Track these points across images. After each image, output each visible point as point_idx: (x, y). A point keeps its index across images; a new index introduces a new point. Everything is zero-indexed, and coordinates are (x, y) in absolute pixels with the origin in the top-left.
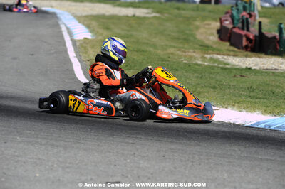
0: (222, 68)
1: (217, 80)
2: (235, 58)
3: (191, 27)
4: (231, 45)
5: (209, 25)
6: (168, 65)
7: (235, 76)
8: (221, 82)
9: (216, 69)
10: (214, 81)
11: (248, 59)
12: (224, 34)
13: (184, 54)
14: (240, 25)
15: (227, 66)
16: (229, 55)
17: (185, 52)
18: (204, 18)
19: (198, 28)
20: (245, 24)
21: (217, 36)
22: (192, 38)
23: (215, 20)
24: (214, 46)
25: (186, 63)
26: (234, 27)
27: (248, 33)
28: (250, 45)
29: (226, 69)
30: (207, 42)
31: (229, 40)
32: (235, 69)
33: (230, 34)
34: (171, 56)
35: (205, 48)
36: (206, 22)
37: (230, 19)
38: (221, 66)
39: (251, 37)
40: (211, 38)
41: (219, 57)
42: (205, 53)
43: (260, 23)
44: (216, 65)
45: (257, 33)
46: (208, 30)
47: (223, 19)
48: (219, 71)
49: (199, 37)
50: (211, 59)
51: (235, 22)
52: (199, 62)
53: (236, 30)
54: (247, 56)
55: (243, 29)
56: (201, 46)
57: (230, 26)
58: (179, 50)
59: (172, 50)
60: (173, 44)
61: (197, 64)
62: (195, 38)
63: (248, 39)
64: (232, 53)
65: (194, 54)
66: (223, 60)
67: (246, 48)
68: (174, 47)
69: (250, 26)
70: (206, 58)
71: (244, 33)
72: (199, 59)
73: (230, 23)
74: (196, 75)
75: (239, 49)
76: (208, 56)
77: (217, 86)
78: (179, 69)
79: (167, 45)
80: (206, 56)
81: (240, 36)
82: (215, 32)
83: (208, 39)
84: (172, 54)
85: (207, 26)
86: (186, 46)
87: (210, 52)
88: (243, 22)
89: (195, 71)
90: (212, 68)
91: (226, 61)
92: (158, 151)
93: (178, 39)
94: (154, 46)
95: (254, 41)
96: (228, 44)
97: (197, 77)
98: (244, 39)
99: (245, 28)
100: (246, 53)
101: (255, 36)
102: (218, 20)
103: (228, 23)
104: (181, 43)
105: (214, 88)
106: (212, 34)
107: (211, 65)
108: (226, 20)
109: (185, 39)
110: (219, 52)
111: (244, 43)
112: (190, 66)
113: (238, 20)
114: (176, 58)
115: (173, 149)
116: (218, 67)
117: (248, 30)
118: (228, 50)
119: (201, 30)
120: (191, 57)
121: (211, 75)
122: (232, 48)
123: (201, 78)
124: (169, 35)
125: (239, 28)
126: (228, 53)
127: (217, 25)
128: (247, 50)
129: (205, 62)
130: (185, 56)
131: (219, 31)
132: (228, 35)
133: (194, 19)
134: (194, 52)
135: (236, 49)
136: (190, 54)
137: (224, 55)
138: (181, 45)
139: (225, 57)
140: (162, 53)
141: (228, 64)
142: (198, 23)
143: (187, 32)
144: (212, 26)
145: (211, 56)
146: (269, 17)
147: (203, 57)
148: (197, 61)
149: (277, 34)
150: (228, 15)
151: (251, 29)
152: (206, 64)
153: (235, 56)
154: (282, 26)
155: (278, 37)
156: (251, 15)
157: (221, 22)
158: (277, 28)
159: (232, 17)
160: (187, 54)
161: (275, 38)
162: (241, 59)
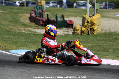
0: (34, 34)
1: (33, 40)
2: (38, 30)
3: (18, 16)
4: (36, 24)
6: (11, 33)
7: (40, 38)
8: (35, 40)
9: (31, 34)
10: (32, 40)
12: (32, 19)
13: (16, 28)
14: (39, 15)
16: (35, 28)
17: (17, 27)
18: (23, 13)
19: (20, 17)
20: (41, 15)
21: (29, 20)
22: (18, 21)
23: (27, 13)
24: (29, 25)
25: (18, 32)
26: (36, 16)
27: (43, 19)
28: (44, 24)
29: (35, 34)
32: (39, 34)
34: (11, 29)
35: (25, 25)
36: (24, 14)
37: (34, 13)
38: (33, 33)
39: (44, 20)
40: (27, 21)
41: (32, 29)
42: (26, 28)
43: (48, 15)
44: (31, 33)
45: (46, 18)
46: (25, 18)
47: (31, 13)
48: (33, 35)
49: (22, 21)
50: (29, 30)
51: (37, 14)
52: (24, 32)
53: (37, 18)
55: (40, 17)
56: (23, 25)
57: (35, 16)
58: (14, 27)
59: (11, 27)
60: (11, 24)
61: (23, 33)
62: (20, 21)
63: (43, 21)
64: (37, 27)
65: (21, 28)
67: (42, 25)
68: (12, 25)
69: (43, 16)
70: (26, 30)
71: (41, 19)
72: (23, 30)
73: (34, 15)
74: (24, 37)
75: (39, 25)
76: (27, 29)
77: (34, 42)
78: (16, 35)
79: (8, 25)
80: (26, 29)
81: (39, 20)
83: (25, 22)
84: (12, 28)
85: (24, 16)
86: (17, 25)
87: (28, 27)
88: (40, 14)
89: (23, 36)
90: (30, 34)
91: (35, 31)
93: (13, 22)
94: (4, 25)
95: (45, 22)
96: (34, 23)
97: (24, 39)
98: (41, 21)
100: (43, 27)
101: (46, 20)
102: (29, 13)
103: (33, 15)
104: (15, 23)
105: (33, 43)
106: (27, 19)
107: (29, 33)
108: (33, 13)
109: (16, 22)
110: (31, 27)
111: (41, 23)
112: (20, 33)
113: (38, 13)
114: (14, 30)
115: (21, 71)
116: (32, 34)
117: (42, 18)
118: (35, 26)
119: (22, 18)
120: (20, 30)
121: (30, 37)
122: (36, 25)
123: (26, 39)
124: (9, 20)
125: (38, 17)
126: (35, 27)
127: (29, 15)
128: (42, 26)
129: (26, 31)
130: (17, 29)
131: (30, 18)
132: (34, 20)
133: (19, 13)
134: (21, 27)
135: (38, 26)
136: (19, 28)
138: (15, 25)
139: (34, 29)
140: (7, 28)
141: (36, 32)
142: (20, 15)
143: (16, 19)
144: (26, 16)
145: (28, 29)
146: (50, 12)
147: (25, 29)
148: (22, 31)
149: (55, 19)
150: (33, 11)
151: (44, 17)
152: (27, 32)
153: (38, 28)
154: (57, 16)
155: (55, 20)
156: (43, 11)
157: (31, 14)
158: (55, 17)
159: (35, 12)
160: (18, 28)
161: (54, 21)
162: (41, 30)
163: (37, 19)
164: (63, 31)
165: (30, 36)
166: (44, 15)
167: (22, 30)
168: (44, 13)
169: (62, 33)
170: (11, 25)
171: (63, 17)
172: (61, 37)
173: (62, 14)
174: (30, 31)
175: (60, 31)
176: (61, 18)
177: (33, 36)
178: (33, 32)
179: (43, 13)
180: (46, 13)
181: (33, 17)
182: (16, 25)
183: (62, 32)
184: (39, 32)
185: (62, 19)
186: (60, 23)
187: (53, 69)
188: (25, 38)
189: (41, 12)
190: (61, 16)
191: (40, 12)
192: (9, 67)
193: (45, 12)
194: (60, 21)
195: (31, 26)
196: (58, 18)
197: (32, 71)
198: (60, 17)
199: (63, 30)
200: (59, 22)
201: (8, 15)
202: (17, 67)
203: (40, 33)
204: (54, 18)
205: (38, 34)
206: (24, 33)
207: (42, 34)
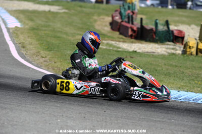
0: (116, 51)
2: (124, 44)
3: (91, 20)
4: (121, 34)
5: (103, 19)
9: (112, 51)
11: (134, 44)
12: (114, 25)
14: (126, 20)
15: (119, 50)
16: (119, 41)
18: (99, 15)
19: (95, 21)
20: (131, 19)
21: (110, 27)
22: (92, 29)
23: (108, 15)
24: (109, 35)
26: (122, 21)
27: (133, 26)
28: (134, 34)
29: (119, 51)
30: (103, 32)
31: (119, 30)
32: (125, 52)
33: (120, 26)
35: (102, 35)
36: (102, 17)
37: (119, 15)
38: (115, 49)
39: (135, 29)
40: (106, 28)
41: (113, 42)
42: (103, 40)
43: (141, 19)
44: (111, 48)
45: (139, 26)
46: (103, 23)
47: (114, 15)
48: (114, 53)
49: (97, 27)
50: (108, 44)
51: (123, 17)
53: (123, 23)
54: (132, 42)
55: (129, 22)
57: (120, 21)
60: (79, 32)
62: (95, 29)
63: (133, 30)
64: (122, 40)
66: (116, 45)
67: (131, 36)
69: (134, 20)
70: (103, 43)
71: (129, 25)
73: (119, 19)
75: (126, 36)
76: (105, 42)
79: (75, 33)
81: (127, 28)
82: (108, 24)
83: (104, 30)
85: (102, 20)
87: (106, 39)
88: (129, 18)
90: (109, 50)
91: (118, 46)
92: (80, 113)
93: (82, 28)
94: (66, 34)
95: (136, 32)
96: (117, 33)
98: (130, 30)
99: (131, 22)
100: (132, 40)
101: (138, 28)
102: (111, 15)
103: (117, 18)
106: (106, 26)
107: (108, 48)
108: (117, 16)
111: (130, 33)
113: (125, 16)
115: (90, 112)
117: (132, 24)
118: (119, 38)
119: (99, 23)
122: (121, 36)
123: (103, 58)
124: (76, 26)
125: (126, 22)
126: (119, 40)
127: (110, 19)
128: (132, 38)
131: (111, 24)
132: (118, 27)
133: (93, 14)
135: (124, 37)
137: (117, 41)
139: (117, 43)
140: (72, 39)
141: (120, 48)
142: (95, 17)
143: (89, 24)
144: (105, 20)
145: (108, 42)
146: (146, 14)
149: (153, 27)
150: (118, 13)
151: (135, 22)
152: (104, 47)
153: (124, 42)
154: (158, 21)
155: (154, 29)
156: (133, 13)
157: (113, 17)
158: (154, 23)
159: (121, 14)
161: (152, 30)
162: (129, 44)
163: (123, 26)
164: (167, 48)
165: (109, 55)
166: (136, 19)
168: (136, 16)
169: (165, 51)
170: (78, 34)
171: (167, 23)
172: (162, 58)
173: (165, 19)
174: (111, 45)
175: (161, 48)
176: (164, 25)
178: (114, 47)
179: (134, 16)
180: (139, 17)
181: (117, 22)
183: (164, 49)
184: (126, 48)
185: (166, 28)
186: (162, 34)
187: (145, 110)
188: (102, 56)
189: (131, 14)
190: (163, 22)
191: (129, 14)
192: (71, 104)
193: (137, 14)
194: (163, 31)
195: (113, 38)
196: (159, 25)
197: (108, 111)
198: (162, 25)
199: (167, 46)
200: (159, 32)
201: (74, 18)
202: (84, 104)
203: (126, 50)
204: (152, 25)
205: (123, 51)
207: (130, 52)
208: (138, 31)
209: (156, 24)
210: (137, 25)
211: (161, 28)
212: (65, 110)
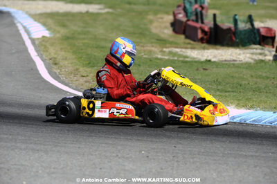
0: (183, 62)
2: (193, 51)
3: (145, 21)
4: (187, 37)
5: (162, 18)
7: (197, 70)
9: (177, 62)
11: (206, 51)
12: (177, 27)
13: (142, 48)
14: (193, 17)
15: (187, 59)
16: (186, 48)
17: (143, 46)
18: (156, 13)
19: (151, 22)
20: (199, 16)
21: (171, 29)
22: (147, 33)
23: (167, 13)
24: (171, 40)
25: (146, 58)
26: (188, 20)
27: (203, 26)
28: (205, 37)
29: (186, 62)
30: (163, 36)
31: (184, 33)
32: (196, 62)
33: (185, 27)
35: (162, 42)
36: (159, 16)
37: (183, 12)
38: (181, 59)
39: (206, 29)
40: (166, 31)
41: (178, 50)
42: (163, 47)
43: (215, 16)
44: (176, 58)
45: (211, 24)
46: (161, 24)
47: (176, 12)
48: (181, 64)
49: (154, 31)
50: (170, 53)
51: (189, 15)
52: (159, 56)
53: (190, 23)
54: (204, 48)
55: (197, 21)
56: (157, 40)
57: (184, 19)
58: (138, 45)
61: (157, 58)
62: (150, 32)
63: (203, 31)
64: (189, 46)
65: (153, 49)
66: (181, 53)
67: (202, 40)
69: (204, 18)
70: (164, 52)
71: (198, 25)
72: (158, 53)
73: (184, 17)
75: (194, 41)
76: (167, 50)
80: (165, 49)
81: (195, 29)
82: (169, 25)
83: (163, 33)
85: (160, 20)
86: (143, 40)
87: (168, 45)
88: (197, 15)
90: (173, 61)
91: (185, 54)
93: (134, 33)
95: (209, 33)
96: (183, 36)
98: (199, 32)
99: (200, 21)
100: (203, 45)
101: (210, 28)
102: (171, 13)
103: (181, 16)
104: (138, 37)
106: (166, 28)
107: (172, 58)
108: (180, 13)
109: (141, 33)
110: (177, 45)
111: (200, 35)
112: (151, 60)
113: (191, 13)
115: (154, 149)
116: (179, 61)
117: (202, 22)
118: (185, 43)
119: (155, 24)
120: (150, 52)
122: (188, 41)
124: (125, 30)
125: (193, 21)
126: (186, 46)
127: (170, 18)
128: (202, 43)
129: (164, 55)
130: (145, 51)
131: (173, 25)
132: (183, 28)
133: (147, 13)
134: (153, 46)
135: (192, 42)
136: (148, 48)
137: (182, 48)
138: (138, 40)
139: (184, 50)
141: (187, 57)
142: (151, 17)
143: (142, 26)
144: (165, 20)
145: (170, 49)
146: (219, 8)
147: (161, 51)
148: (157, 56)
149: (232, 25)
150: (181, 9)
151: (206, 21)
152: (166, 58)
153: (193, 48)
154: (237, 17)
155: (233, 29)
156: (202, 8)
157: (175, 15)
158: (232, 20)
159: (185, 10)
160: (145, 48)
161: (229, 29)
162: (200, 51)
163: (190, 26)
164: (252, 54)
166: (206, 16)
167: (155, 53)
168: (207, 12)
169: (249, 58)
171: (250, 19)
172: (247, 68)
173: (248, 14)
174: (175, 54)
175: (244, 53)
176: (247, 23)
177: (180, 66)
178: (180, 56)
179: (204, 12)
180: (211, 12)
181: (181, 22)
182: (141, 43)
183: (248, 55)
184: (195, 56)
185: (248, 26)
186: (245, 35)
187: (230, 142)
189: (199, 9)
190: (245, 18)
191: (196, 9)
192: (127, 139)
193: (208, 9)
194: (245, 30)
195: (176, 43)
196: (239, 23)
197: (179, 147)
198: (244, 22)
199: (252, 51)
200: (241, 31)
201: (122, 19)
202: (145, 138)
203: (196, 60)
204: (229, 22)
205: (192, 62)
206: (161, 59)
207: (202, 62)
208: (210, 32)
209: (235, 21)
210: (208, 23)
211: (242, 26)
212: (119, 148)
